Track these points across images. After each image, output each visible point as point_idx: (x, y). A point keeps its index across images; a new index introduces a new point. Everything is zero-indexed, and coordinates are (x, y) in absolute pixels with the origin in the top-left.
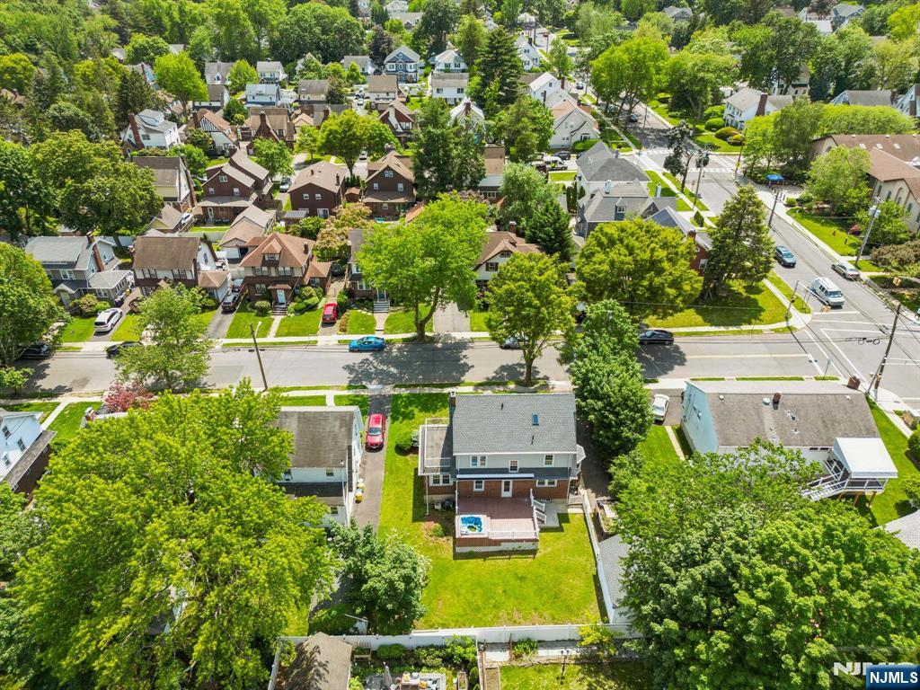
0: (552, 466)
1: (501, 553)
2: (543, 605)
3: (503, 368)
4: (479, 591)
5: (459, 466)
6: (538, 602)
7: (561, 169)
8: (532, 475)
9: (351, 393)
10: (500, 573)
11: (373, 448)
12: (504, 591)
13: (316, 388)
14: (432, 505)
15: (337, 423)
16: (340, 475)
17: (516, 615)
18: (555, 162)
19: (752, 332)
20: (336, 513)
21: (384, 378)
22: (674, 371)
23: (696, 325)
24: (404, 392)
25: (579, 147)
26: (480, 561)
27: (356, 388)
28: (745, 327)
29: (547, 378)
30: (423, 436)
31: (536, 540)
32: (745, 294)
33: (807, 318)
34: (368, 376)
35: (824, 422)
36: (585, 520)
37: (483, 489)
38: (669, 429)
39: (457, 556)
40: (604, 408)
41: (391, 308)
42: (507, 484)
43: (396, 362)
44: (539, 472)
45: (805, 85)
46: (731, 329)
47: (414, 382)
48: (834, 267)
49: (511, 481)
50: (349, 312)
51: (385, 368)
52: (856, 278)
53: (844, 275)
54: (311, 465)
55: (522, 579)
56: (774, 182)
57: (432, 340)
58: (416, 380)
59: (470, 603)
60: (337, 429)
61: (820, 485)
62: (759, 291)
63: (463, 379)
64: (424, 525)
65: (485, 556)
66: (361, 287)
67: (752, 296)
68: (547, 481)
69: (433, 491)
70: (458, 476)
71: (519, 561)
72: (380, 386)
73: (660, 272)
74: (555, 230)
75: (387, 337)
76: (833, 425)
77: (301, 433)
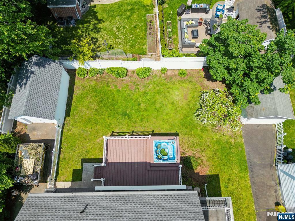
4: (158, 106)
55: (125, 114)
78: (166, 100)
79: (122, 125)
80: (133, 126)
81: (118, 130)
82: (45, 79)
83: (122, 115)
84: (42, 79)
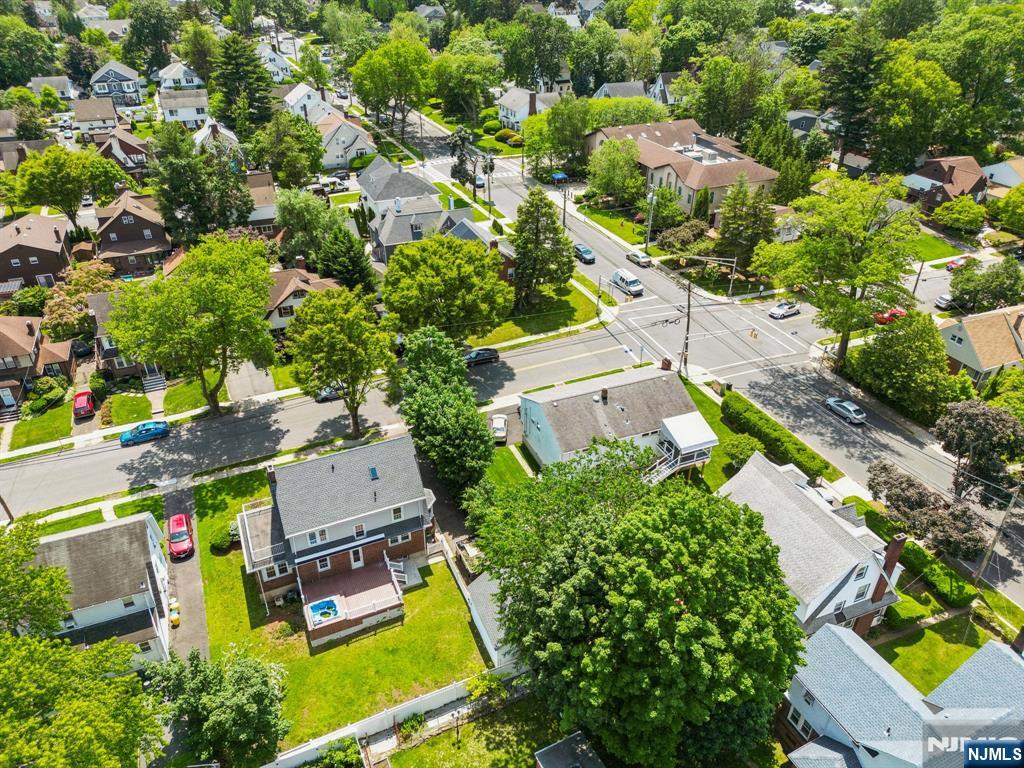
0: (403, 518)
1: (365, 631)
2: (422, 672)
3: (324, 425)
4: (348, 681)
5: (295, 549)
6: (416, 671)
7: (342, 191)
8: (383, 535)
9: (135, 497)
10: (368, 654)
11: (179, 558)
13: (85, 503)
14: (272, 602)
15: (125, 540)
16: (143, 601)
17: (395, 693)
18: (334, 183)
19: (569, 334)
20: (149, 648)
21: (176, 469)
22: (505, 389)
23: (518, 337)
24: (207, 480)
25: (357, 164)
26: (343, 648)
27: (141, 490)
28: (563, 330)
29: (377, 425)
30: (244, 526)
31: (401, 605)
32: (556, 297)
33: (615, 310)
34: (156, 472)
35: (649, 407)
36: (448, 566)
37: (329, 567)
38: (513, 449)
39: (314, 652)
40: (444, 442)
41: (168, 383)
42: (356, 553)
43: (189, 447)
44: (389, 530)
45: (567, 81)
46: (550, 334)
47: (217, 466)
48: (628, 257)
49: (360, 549)
50: (111, 399)
51: (176, 457)
52: (649, 265)
53: (638, 264)
54: (99, 600)
55: (394, 651)
56: (559, 181)
57: (230, 410)
58: (220, 462)
59: (339, 699)
60: (126, 548)
61: (658, 467)
62: (567, 292)
63: (278, 448)
64: (267, 629)
65: (346, 640)
66: (121, 364)
67: (563, 298)
68: (399, 537)
69: (269, 586)
70: (297, 561)
71: (387, 633)
72: (174, 480)
73: (470, 288)
74: (351, 259)
75: (170, 419)
76: (657, 408)
77: (76, 564)
79: (393, 638)
80: (377, 641)
83: (398, 650)
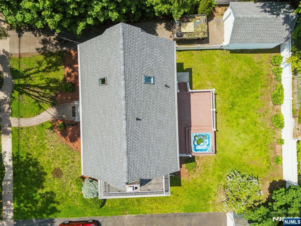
12: (243, 118)
55: (233, 105)
78: (248, 144)
79: (223, 103)
80: (222, 113)
81: (218, 100)
82: (271, 30)
83: (233, 102)
84: (271, 27)
